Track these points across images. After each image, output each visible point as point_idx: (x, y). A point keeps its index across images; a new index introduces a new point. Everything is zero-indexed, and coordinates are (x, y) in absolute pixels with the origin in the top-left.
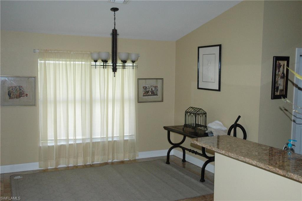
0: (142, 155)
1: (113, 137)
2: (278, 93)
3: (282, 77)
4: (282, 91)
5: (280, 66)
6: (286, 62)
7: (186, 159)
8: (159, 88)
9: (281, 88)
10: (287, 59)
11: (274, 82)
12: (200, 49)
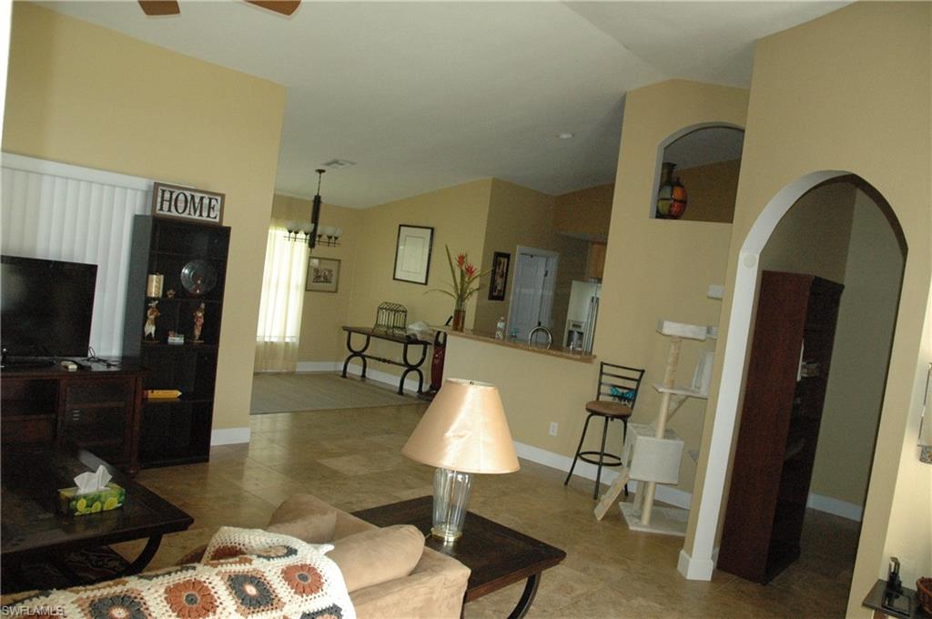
0: (305, 367)
1: (270, 337)
2: (496, 294)
3: (502, 276)
4: (500, 291)
5: (500, 263)
6: (506, 260)
7: (367, 375)
8: (334, 273)
9: (499, 288)
10: (507, 256)
11: (493, 281)
12: (402, 228)
